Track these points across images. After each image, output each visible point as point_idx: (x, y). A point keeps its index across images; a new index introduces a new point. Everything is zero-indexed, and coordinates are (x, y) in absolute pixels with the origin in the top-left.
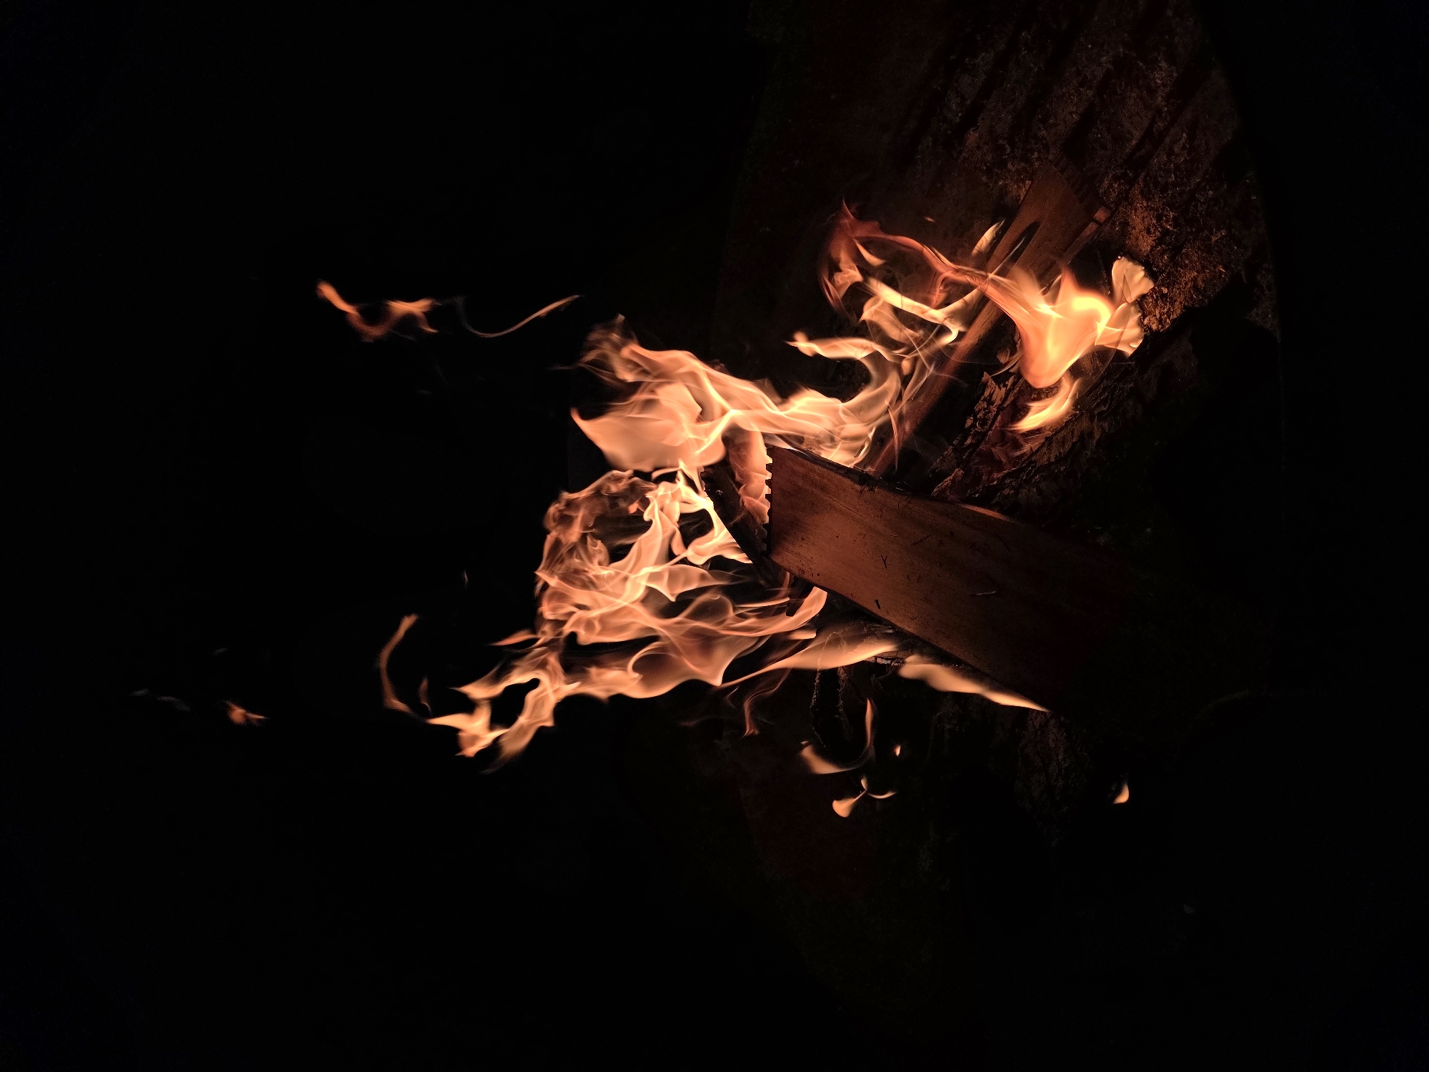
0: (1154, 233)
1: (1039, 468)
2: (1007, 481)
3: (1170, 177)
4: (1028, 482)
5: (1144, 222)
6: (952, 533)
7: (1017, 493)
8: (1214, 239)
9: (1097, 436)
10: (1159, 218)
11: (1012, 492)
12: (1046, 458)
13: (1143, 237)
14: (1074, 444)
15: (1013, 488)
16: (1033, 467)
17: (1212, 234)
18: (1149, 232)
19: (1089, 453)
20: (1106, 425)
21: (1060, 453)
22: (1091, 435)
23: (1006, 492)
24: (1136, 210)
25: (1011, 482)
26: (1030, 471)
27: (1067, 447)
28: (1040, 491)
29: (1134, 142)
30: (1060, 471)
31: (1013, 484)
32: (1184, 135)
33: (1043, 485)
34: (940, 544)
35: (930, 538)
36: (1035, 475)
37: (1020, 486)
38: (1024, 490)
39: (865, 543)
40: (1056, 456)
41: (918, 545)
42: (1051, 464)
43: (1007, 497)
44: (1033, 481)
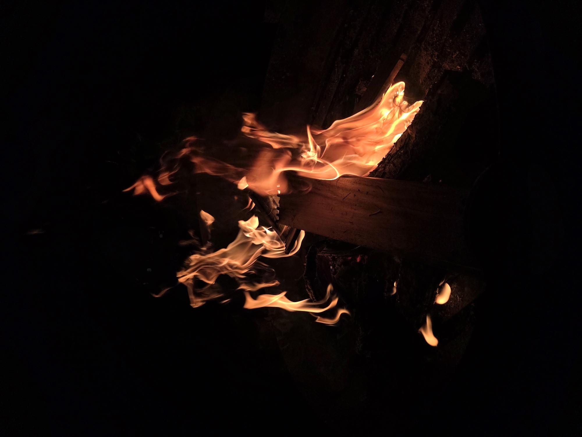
0: (430, 63)
1: (393, 155)
3: (434, 39)
4: (388, 162)
5: (426, 61)
6: (359, 190)
7: (385, 168)
9: (415, 133)
10: (432, 56)
11: (383, 169)
12: (395, 150)
13: (426, 66)
15: (383, 167)
16: (390, 155)
17: (453, 55)
18: (428, 63)
19: (412, 141)
21: (401, 146)
23: (380, 170)
24: (422, 57)
25: (382, 165)
26: (389, 158)
27: (403, 142)
28: (394, 165)
29: (419, 32)
30: (401, 153)
32: (438, 22)
33: (395, 161)
34: (355, 196)
35: (350, 194)
36: (391, 158)
37: (386, 165)
38: (388, 166)
39: (323, 204)
40: (399, 147)
41: (344, 199)
42: (397, 151)
43: (380, 172)
44: (391, 161)
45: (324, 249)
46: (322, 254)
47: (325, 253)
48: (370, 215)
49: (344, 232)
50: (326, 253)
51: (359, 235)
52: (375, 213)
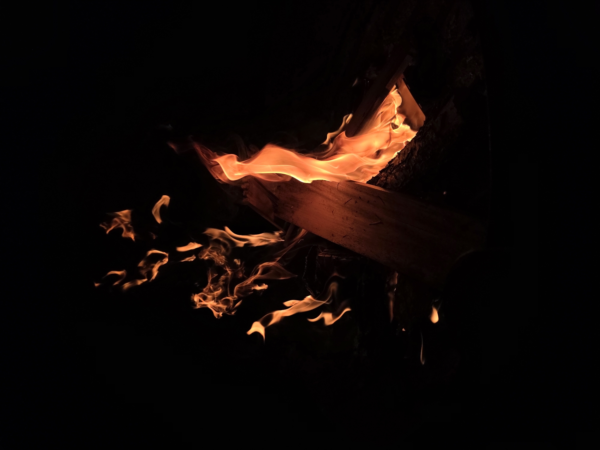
1: (395, 166)
2: (383, 174)
4: (390, 173)
6: (360, 197)
7: (387, 178)
8: (467, 61)
9: (417, 149)
11: (385, 178)
12: (398, 161)
14: (409, 154)
15: (385, 177)
16: (393, 166)
19: (414, 157)
20: (421, 144)
21: (403, 159)
22: (415, 149)
23: (382, 179)
25: (384, 174)
26: (392, 168)
27: (406, 156)
28: (396, 177)
30: (403, 167)
31: (385, 175)
33: (397, 174)
34: (356, 202)
35: (351, 200)
36: (393, 170)
37: (388, 176)
38: (390, 177)
39: (324, 205)
40: (402, 160)
41: (346, 204)
42: (399, 164)
43: (382, 181)
44: (393, 172)
45: (325, 250)
46: (323, 255)
47: (325, 254)
48: (370, 224)
49: (344, 237)
50: (327, 254)
51: (358, 242)
52: (375, 223)
